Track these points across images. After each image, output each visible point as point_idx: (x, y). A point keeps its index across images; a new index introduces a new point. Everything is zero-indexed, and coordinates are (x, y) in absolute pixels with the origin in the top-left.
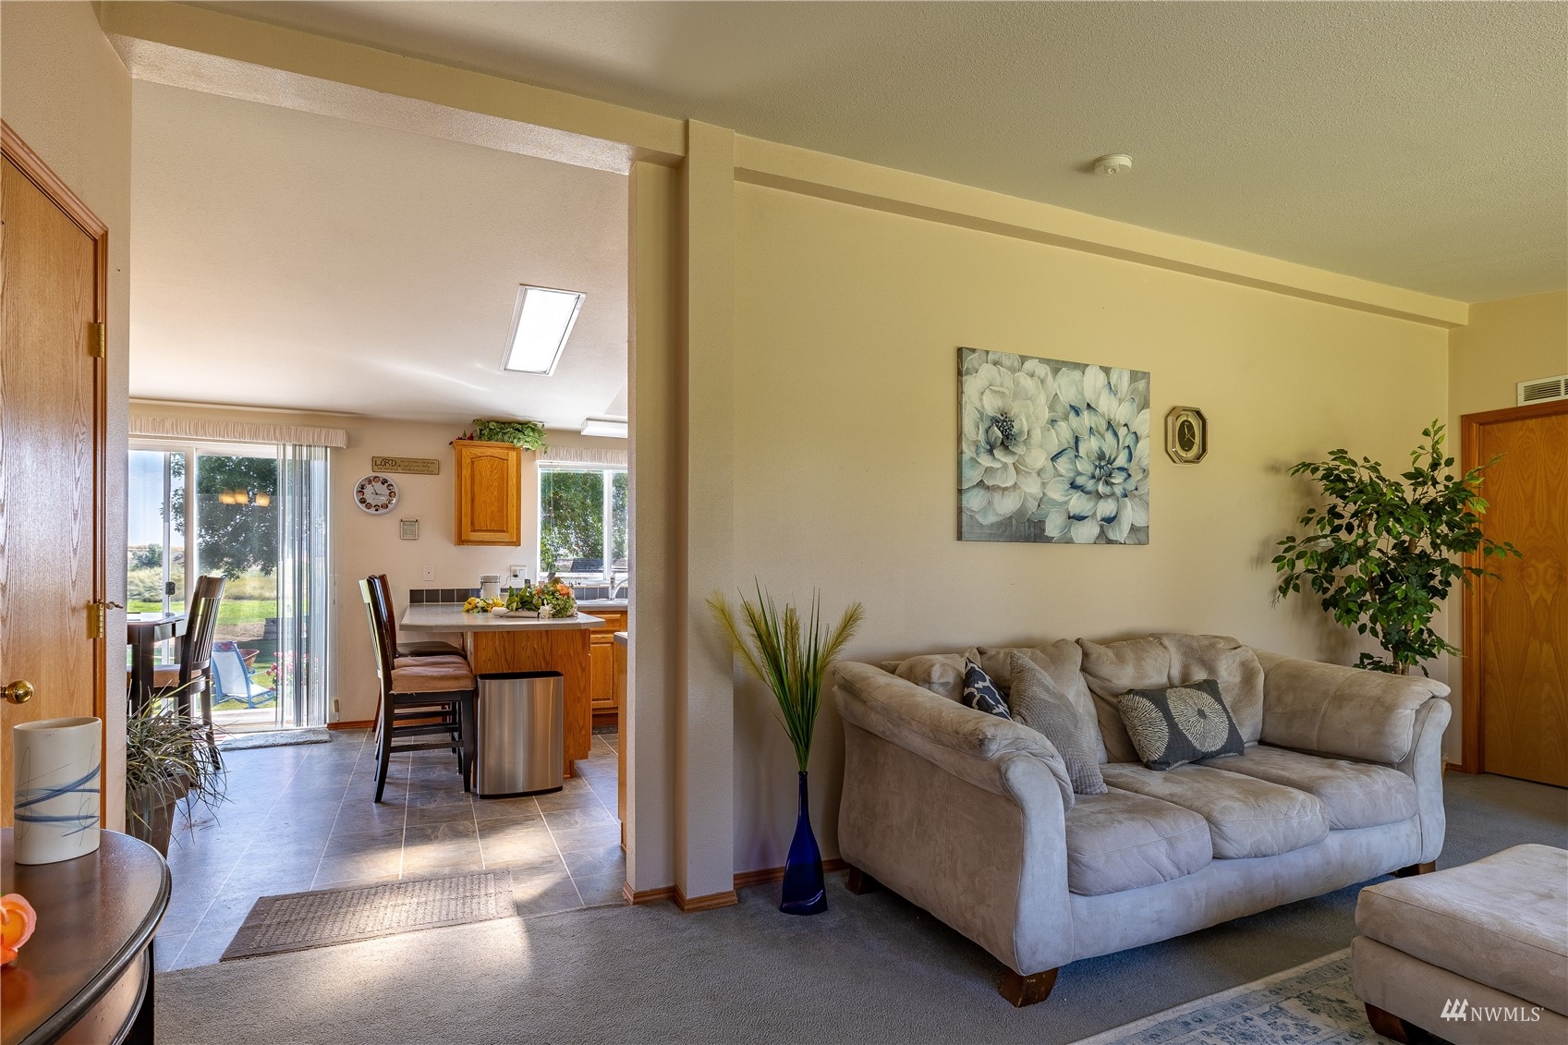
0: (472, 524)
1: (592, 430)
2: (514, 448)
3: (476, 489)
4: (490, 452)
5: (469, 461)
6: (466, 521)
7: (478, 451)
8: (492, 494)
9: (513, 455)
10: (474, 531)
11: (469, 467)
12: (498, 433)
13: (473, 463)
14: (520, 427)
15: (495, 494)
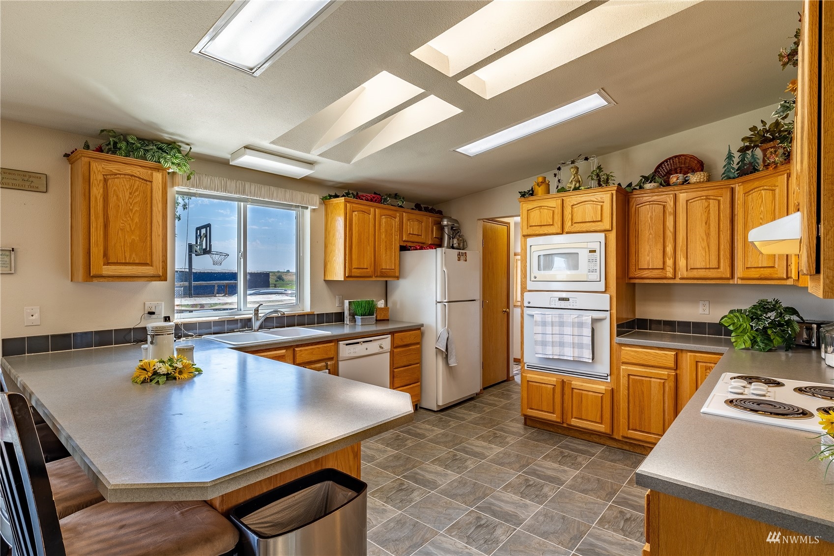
0: (105, 255)
1: (249, 160)
2: (158, 169)
3: (111, 213)
4: (129, 170)
5: (100, 177)
6: (97, 252)
7: (113, 168)
8: (132, 220)
9: (158, 177)
10: (108, 264)
11: (101, 185)
12: (138, 149)
13: (106, 181)
14: (165, 146)
15: (137, 220)
